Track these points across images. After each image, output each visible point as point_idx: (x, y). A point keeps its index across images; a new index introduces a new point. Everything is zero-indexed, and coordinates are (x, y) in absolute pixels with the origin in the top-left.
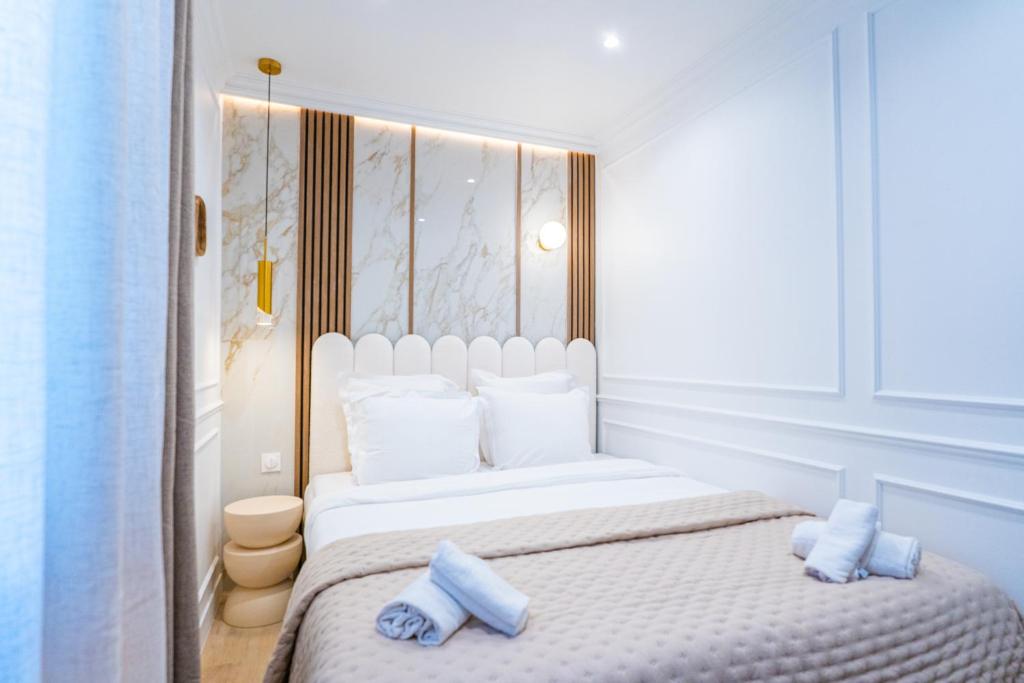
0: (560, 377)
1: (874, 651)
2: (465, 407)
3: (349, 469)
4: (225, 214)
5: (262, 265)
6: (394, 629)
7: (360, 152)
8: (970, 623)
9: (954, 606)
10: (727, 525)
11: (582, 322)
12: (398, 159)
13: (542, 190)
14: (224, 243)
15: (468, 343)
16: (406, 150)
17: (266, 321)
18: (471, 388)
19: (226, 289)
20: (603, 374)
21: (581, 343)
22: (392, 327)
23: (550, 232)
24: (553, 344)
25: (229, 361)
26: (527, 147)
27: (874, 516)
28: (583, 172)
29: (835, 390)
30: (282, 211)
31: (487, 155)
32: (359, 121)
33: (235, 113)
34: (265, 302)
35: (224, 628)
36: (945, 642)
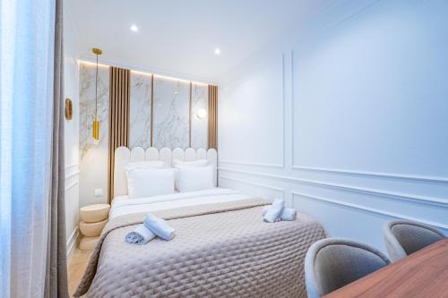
0: (205, 161)
1: (276, 241)
2: (170, 172)
3: (127, 194)
4: (80, 103)
5: (95, 123)
6: (130, 240)
7: (132, 83)
8: (307, 233)
9: (302, 228)
10: (247, 208)
11: (213, 142)
12: (147, 86)
13: (199, 98)
14: (81, 114)
15: (172, 149)
16: (150, 83)
17: (96, 142)
18: (172, 166)
19: (81, 131)
20: (219, 160)
21: (212, 150)
22: (145, 144)
23: (201, 112)
24: (202, 151)
25: (82, 156)
26: (194, 83)
27: (284, 203)
28: (213, 92)
29: (282, 165)
30: (102, 103)
31: (179, 85)
32: (132, 71)
33: (84, 67)
34: (96, 135)
35: (79, 251)
36: (299, 238)
